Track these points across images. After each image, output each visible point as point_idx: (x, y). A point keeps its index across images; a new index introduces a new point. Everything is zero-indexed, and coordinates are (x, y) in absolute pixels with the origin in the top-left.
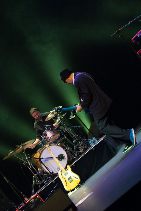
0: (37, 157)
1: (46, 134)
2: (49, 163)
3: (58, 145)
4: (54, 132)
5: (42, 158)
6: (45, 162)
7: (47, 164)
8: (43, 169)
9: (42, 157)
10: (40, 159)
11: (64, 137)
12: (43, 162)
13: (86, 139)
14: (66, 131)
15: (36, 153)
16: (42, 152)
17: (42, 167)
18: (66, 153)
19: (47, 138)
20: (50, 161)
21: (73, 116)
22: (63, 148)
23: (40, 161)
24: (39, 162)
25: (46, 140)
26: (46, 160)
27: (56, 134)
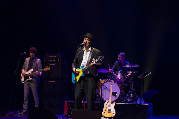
0: (101, 82)
1: (117, 74)
2: (106, 91)
3: (119, 86)
4: (123, 77)
5: (104, 86)
6: (104, 89)
7: (104, 91)
8: (99, 92)
9: (104, 84)
10: (102, 84)
11: (126, 84)
12: (102, 88)
13: (137, 96)
14: (130, 82)
15: (102, 80)
16: (107, 82)
17: (99, 90)
18: (120, 94)
19: (116, 77)
20: (107, 91)
21: (142, 77)
22: (121, 90)
23: (102, 86)
24: (100, 86)
25: (115, 77)
26: (105, 88)
27: (123, 79)
